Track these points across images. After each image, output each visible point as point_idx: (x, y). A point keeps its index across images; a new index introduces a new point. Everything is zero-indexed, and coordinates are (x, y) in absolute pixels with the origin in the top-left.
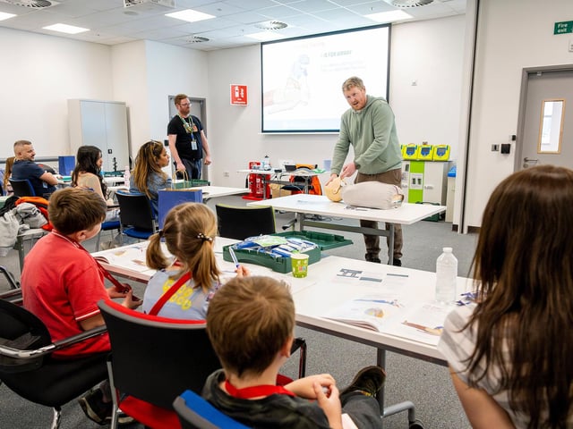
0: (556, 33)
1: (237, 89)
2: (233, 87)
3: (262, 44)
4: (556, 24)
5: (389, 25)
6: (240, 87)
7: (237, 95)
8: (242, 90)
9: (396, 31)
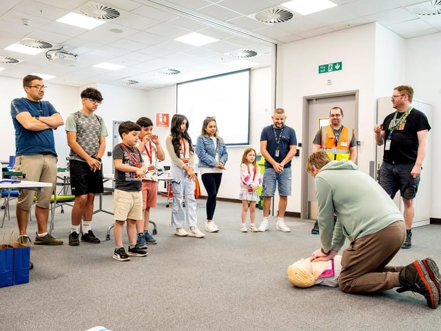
0: (320, 73)
1: (161, 116)
2: (158, 115)
3: (178, 84)
4: (320, 67)
5: (249, 69)
6: (164, 115)
7: (161, 120)
8: (165, 117)
9: (255, 74)
